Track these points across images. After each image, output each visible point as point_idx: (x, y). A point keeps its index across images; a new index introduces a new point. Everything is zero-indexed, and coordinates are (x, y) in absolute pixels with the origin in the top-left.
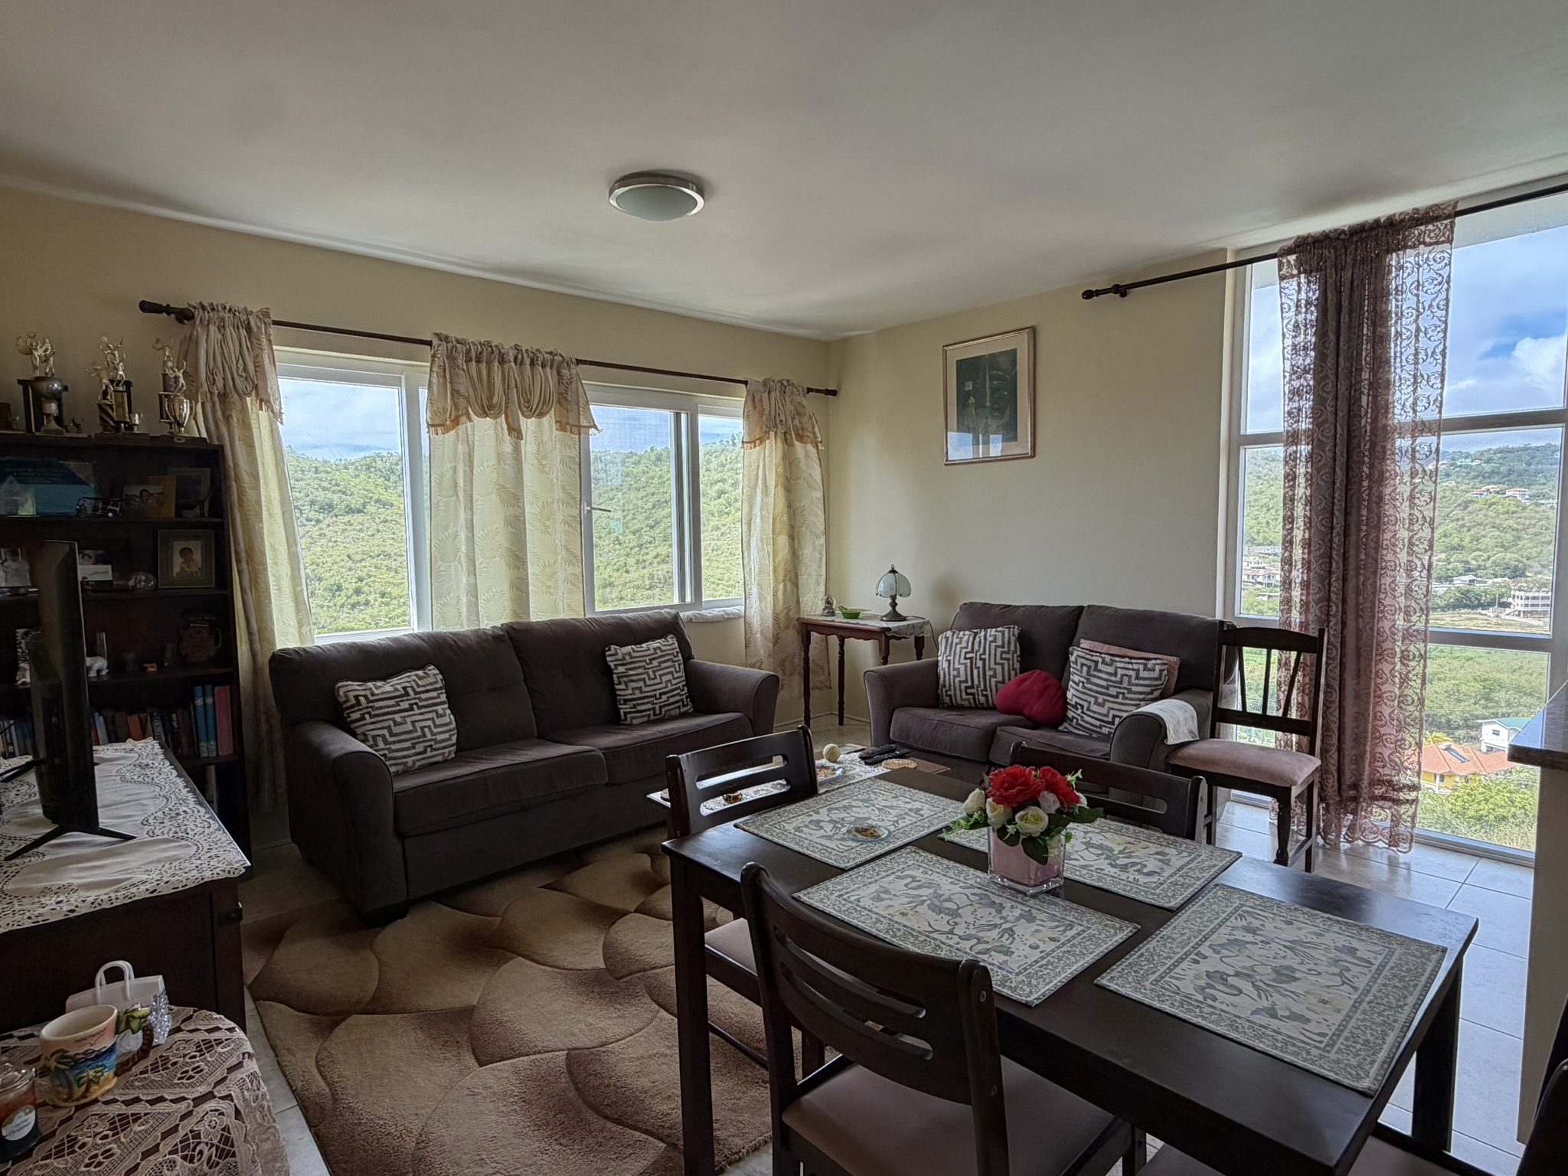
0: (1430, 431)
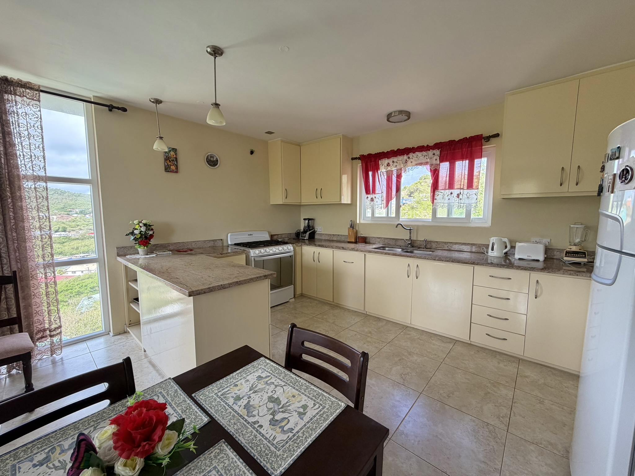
0: (42, 180)
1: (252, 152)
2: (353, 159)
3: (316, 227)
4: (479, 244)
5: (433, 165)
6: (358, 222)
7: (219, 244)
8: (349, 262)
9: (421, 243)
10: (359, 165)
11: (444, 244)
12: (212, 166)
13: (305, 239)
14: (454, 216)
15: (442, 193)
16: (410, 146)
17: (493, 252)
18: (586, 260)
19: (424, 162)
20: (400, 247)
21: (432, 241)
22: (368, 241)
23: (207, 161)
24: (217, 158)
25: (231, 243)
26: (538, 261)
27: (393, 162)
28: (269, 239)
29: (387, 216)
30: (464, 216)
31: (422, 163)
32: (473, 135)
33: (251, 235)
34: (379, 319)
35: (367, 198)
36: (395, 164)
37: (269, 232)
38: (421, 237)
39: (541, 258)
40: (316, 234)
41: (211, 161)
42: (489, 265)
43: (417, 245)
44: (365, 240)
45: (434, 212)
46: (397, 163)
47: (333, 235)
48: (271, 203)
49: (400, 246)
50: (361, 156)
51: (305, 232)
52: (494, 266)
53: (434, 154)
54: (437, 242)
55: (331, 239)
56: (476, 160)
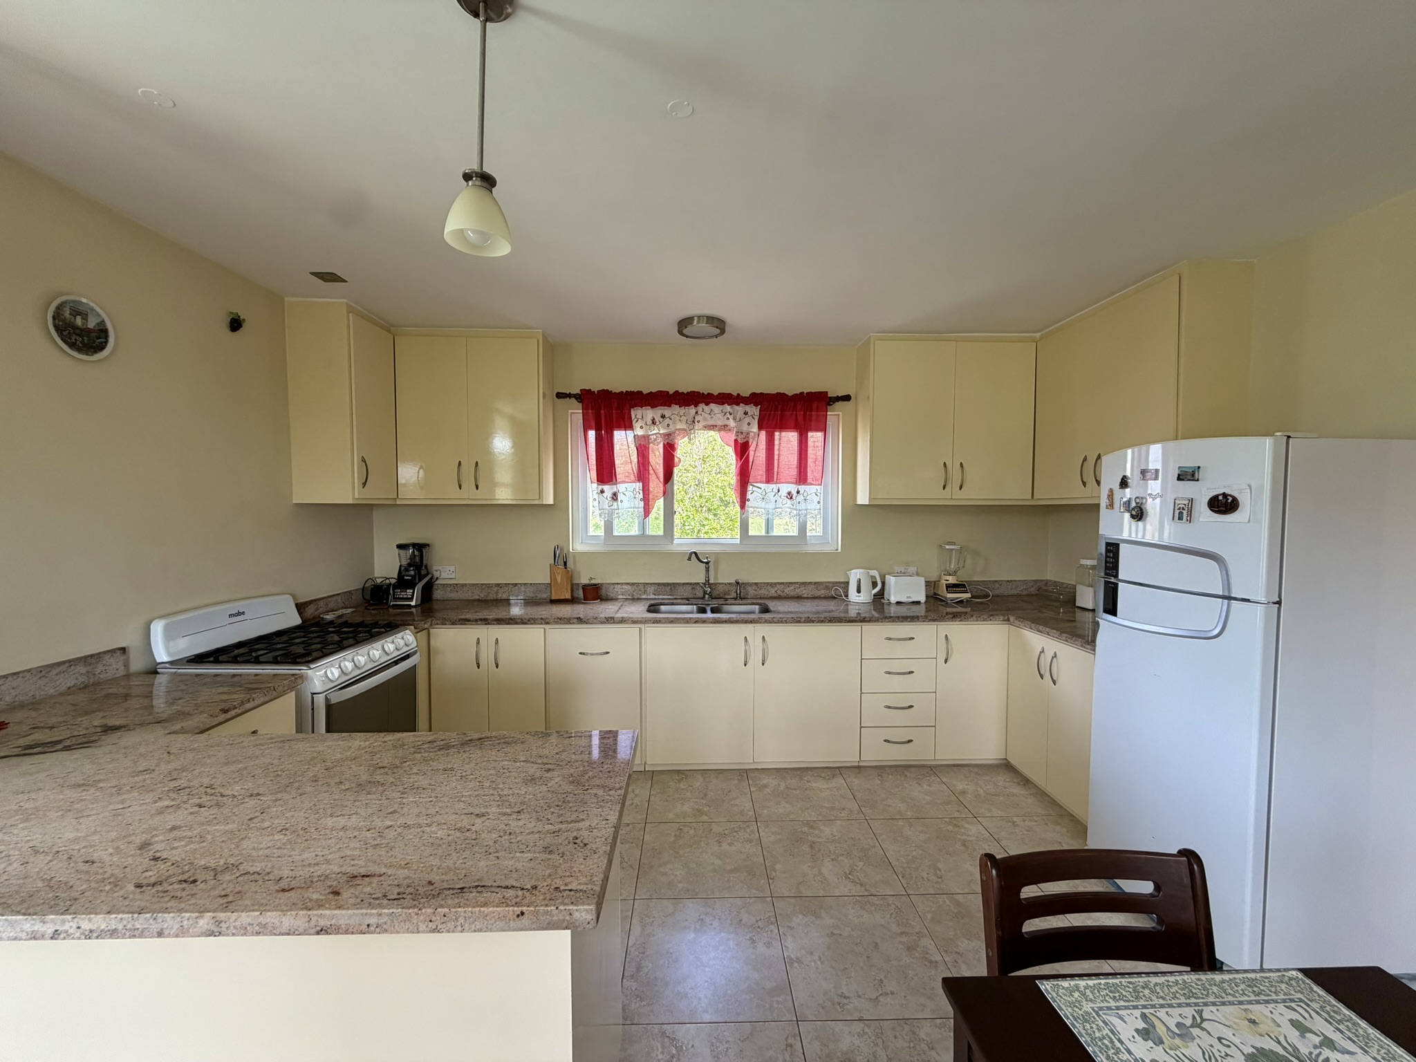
1: (236, 324)
2: (560, 396)
3: (435, 568)
4: (826, 582)
5: (742, 433)
6: (571, 550)
7: (114, 668)
8: (592, 654)
9: (726, 588)
10: (575, 413)
11: (769, 587)
12: (79, 350)
13: (413, 603)
14: (777, 531)
15: (761, 489)
16: (704, 390)
17: (860, 595)
18: (969, 595)
19: (721, 424)
20: (688, 601)
21: (748, 583)
22: (603, 592)
23: (55, 326)
24: (103, 322)
25: (169, 654)
26: (918, 603)
27: (663, 417)
28: (297, 621)
29: (643, 536)
30: (795, 533)
31: (716, 426)
32: (813, 391)
33: (239, 614)
34: (682, 774)
35: (602, 492)
36: (667, 421)
37: (294, 596)
38: (725, 576)
39: (922, 599)
40: (435, 587)
41: (75, 327)
42: (887, 620)
43: (717, 592)
44: (594, 593)
45: (744, 526)
46: (671, 419)
47: (498, 585)
48: (294, 502)
49: (688, 599)
50: (583, 392)
51: (403, 583)
52: (893, 622)
53: (746, 413)
54: (756, 584)
55: (491, 596)
56: (810, 434)
